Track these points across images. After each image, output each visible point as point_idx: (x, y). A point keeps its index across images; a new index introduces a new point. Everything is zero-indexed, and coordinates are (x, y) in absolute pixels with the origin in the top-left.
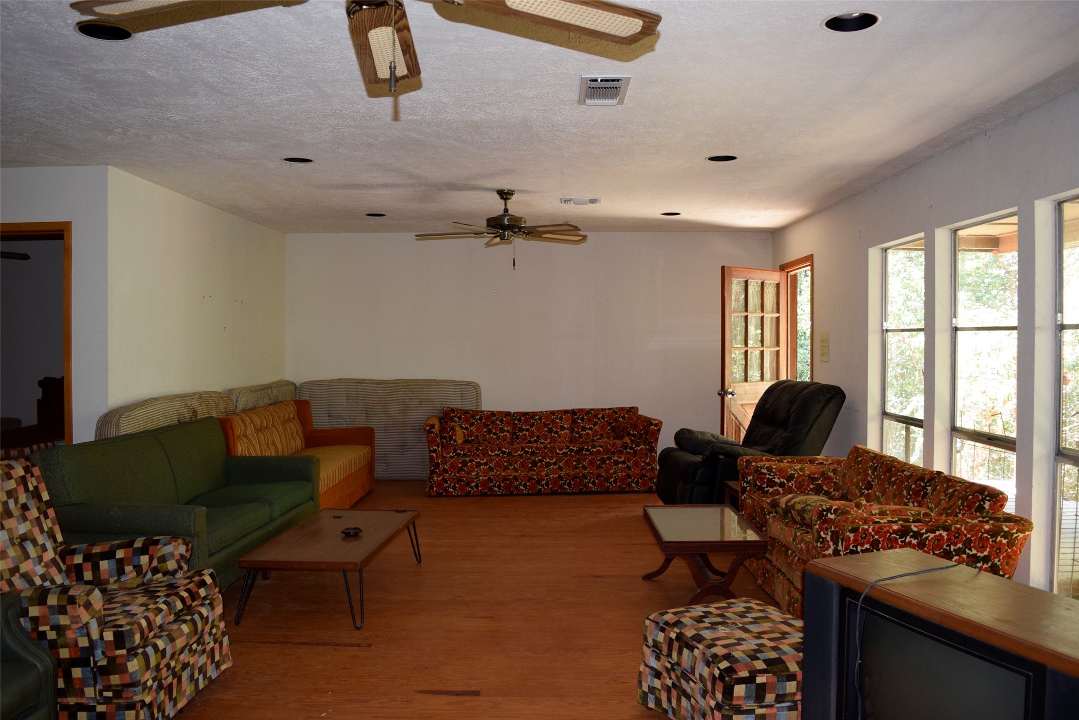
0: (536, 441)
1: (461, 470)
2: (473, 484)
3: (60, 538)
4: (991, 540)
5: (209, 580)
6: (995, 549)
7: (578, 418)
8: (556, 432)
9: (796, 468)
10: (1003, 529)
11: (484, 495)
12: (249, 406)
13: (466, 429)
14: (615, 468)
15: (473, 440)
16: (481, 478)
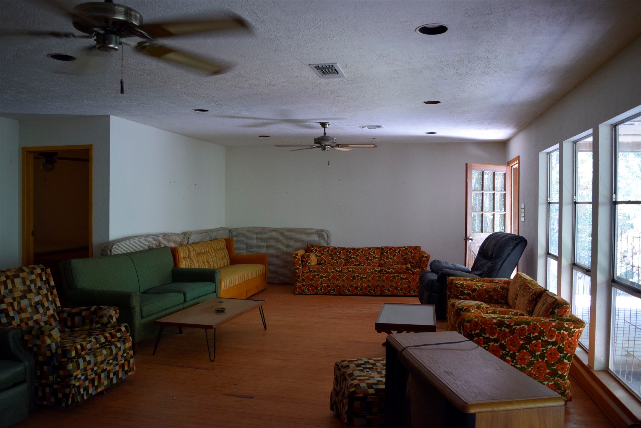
0: (359, 265)
1: (312, 280)
2: (319, 288)
3: (58, 304)
4: (557, 332)
5: (123, 329)
6: (560, 338)
7: (384, 252)
8: (371, 260)
9: (478, 285)
10: (564, 326)
11: (325, 294)
12: (196, 241)
13: (319, 256)
14: (401, 282)
15: (323, 263)
16: (323, 285)
